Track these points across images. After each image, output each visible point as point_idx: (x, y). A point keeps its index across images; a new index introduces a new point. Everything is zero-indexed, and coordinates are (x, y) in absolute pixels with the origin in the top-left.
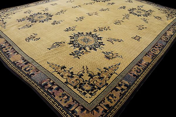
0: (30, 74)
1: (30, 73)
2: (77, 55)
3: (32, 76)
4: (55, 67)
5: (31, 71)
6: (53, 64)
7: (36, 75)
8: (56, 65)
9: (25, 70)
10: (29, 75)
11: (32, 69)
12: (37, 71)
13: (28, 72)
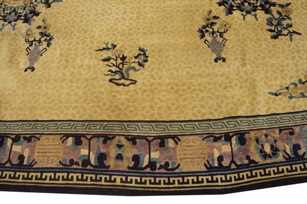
0: (289, 153)
1: (285, 151)
2: (285, 28)
3: (301, 152)
4: (300, 91)
5: (280, 145)
6: (287, 88)
7: (301, 142)
8: (295, 85)
9: (265, 156)
10: (293, 156)
11: (275, 141)
12: (292, 133)
13: (281, 154)
